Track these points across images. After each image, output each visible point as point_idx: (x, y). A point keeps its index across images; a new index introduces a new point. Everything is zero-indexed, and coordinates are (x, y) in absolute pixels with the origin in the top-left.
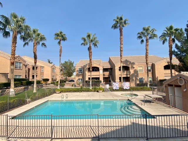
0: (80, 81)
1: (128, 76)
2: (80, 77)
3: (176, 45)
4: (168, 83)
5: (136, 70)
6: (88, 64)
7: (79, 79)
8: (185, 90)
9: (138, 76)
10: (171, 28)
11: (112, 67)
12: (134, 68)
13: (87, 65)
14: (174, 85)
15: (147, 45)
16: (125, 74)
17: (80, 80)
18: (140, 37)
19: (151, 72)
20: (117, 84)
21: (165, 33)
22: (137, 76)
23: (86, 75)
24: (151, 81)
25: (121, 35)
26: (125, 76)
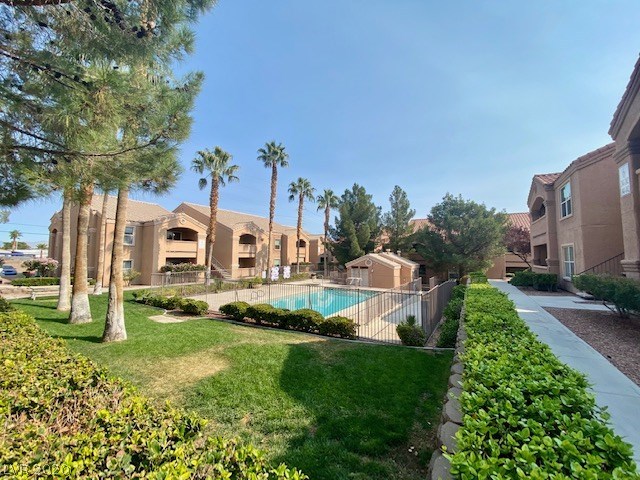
4: (351, 265)
5: (265, 244)
8: (373, 271)
10: (330, 193)
12: (262, 240)
13: (163, 219)
14: (359, 268)
16: (248, 251)
18: (292, 190)
19: (280, 250)
21: (322, 198)
23: (159, 249)
24: (278, 265)
25: (274, 177)
26: (247, 256)
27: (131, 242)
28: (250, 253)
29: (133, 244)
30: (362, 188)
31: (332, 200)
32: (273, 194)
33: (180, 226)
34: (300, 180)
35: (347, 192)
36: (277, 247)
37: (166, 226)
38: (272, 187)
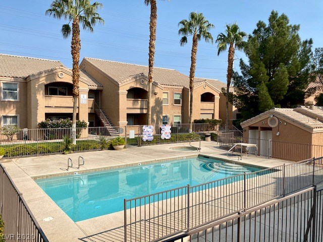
0: (8, 124)
1: (145, 111)
2: (7, 111)
3: (242, 62)
4: (249, 125)
5: (158, 98)
6: (45, 72)
7: (5, 117)
8: (278, 134)
9: (162, 113)
10: (235, 28)
11: (100, 88)
12: (155, 94)
13: (40, 73)
14: (259, 128)
15: (194, 51)
16: (139, 106)
17: (9, 120)
18: (184, 30)
19: (181, 105)
20: (150, 128)
21: (224, 36)
22: (160, 112)
23: (37, 104)
24: (179, 123)
25: (153, 16)
26: (138, 111)
27: (15, 98)
28: (141, 109)
29: (18, 100)
30: (284, 17)
31: (237, 38)
32: (152, 37)
33: (58, 80)
34: (193, 16)
35: (260, 25)
36: (177, 102)
37: (43, 81)
38: (151, 27)
